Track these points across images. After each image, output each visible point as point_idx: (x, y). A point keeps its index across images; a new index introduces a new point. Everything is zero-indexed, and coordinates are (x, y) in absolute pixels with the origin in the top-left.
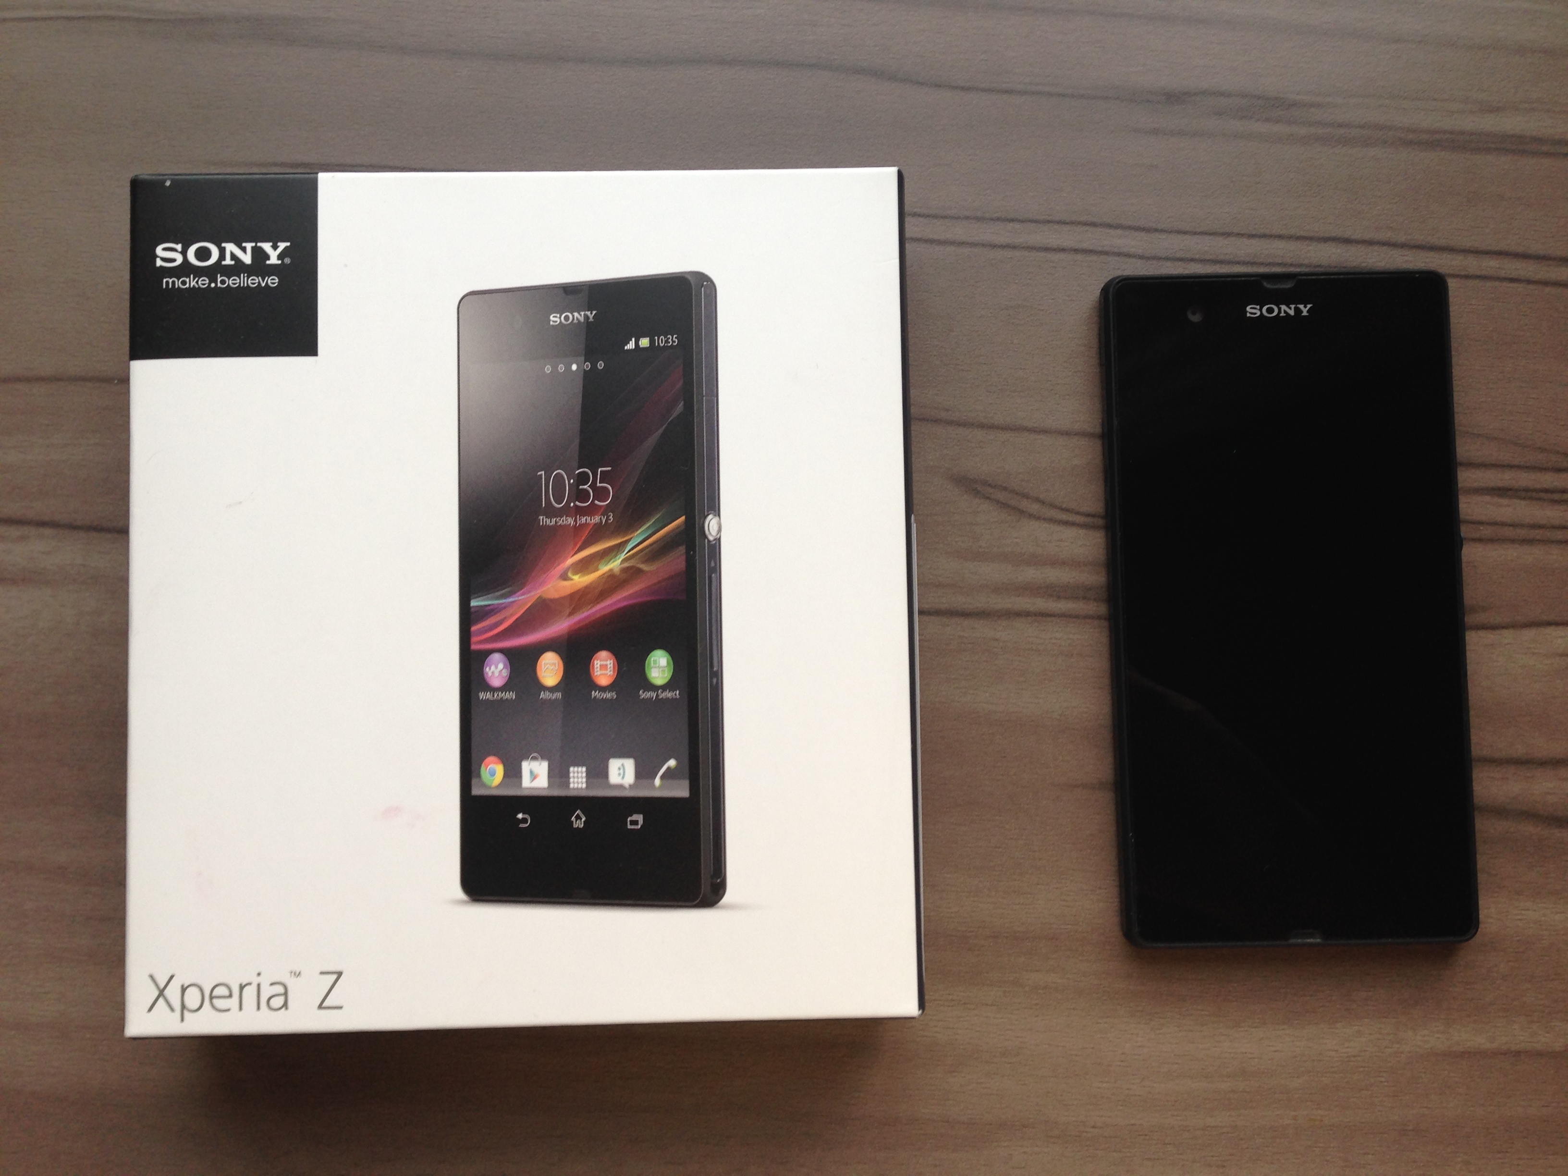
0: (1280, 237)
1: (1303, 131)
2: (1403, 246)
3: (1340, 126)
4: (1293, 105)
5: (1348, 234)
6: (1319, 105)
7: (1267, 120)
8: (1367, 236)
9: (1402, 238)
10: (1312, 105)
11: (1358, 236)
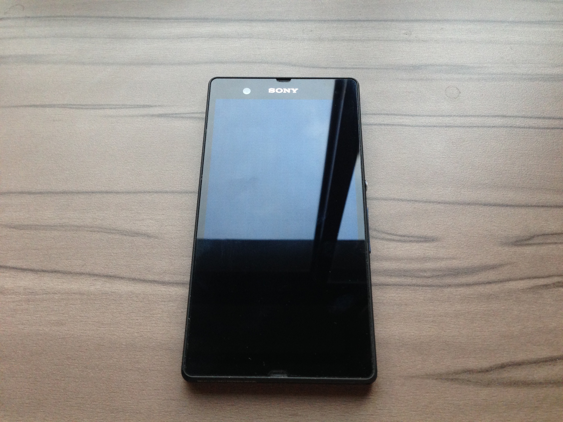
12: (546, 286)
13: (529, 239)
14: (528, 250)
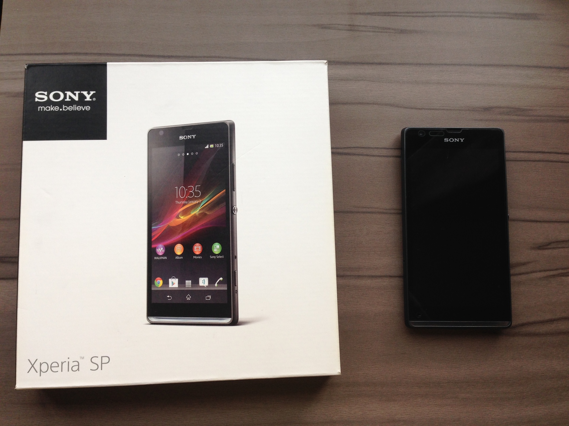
0: (523, 152)
1: (527, 118)
2: (561, 153)
3: (539, 116)
4: (524, 110)
5: (544, 150)
6: (532, 110)
7: (516, 115)
8: (550, 151)
9: (560, 151)
10: (530, 110)
11: (546, 151)
12: (554, 276)
13: (548, 245)
14: (546, 252)
